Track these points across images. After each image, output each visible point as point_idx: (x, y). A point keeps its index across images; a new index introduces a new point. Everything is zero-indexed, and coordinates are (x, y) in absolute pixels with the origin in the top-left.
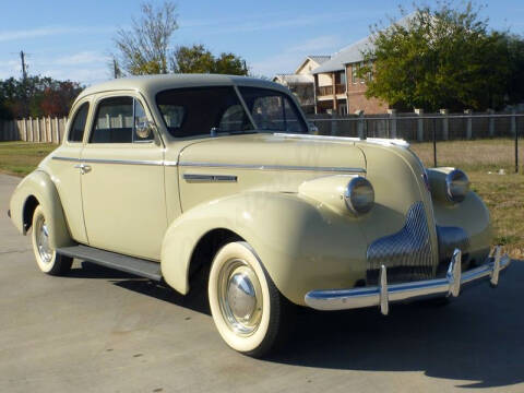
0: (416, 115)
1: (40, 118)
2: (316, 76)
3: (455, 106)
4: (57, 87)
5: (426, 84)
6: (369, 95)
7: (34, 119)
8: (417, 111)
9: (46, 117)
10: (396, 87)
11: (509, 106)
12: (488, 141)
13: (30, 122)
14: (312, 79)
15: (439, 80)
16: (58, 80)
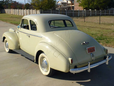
0: (90, 11)
1: (10, 9)
2: (67, 1)
3: (98, 9)
4: (13, 2)
5: (92, 4)
6: (79, 6)
7: (9, 9)
8: (90, 10)
9: (12, 9)
10: (85, 4)
11: (109, 9)
12: (105, 16)
13: (8, 10)
14: (66, 2)
15: (95, 3)
16: (13, 1)
